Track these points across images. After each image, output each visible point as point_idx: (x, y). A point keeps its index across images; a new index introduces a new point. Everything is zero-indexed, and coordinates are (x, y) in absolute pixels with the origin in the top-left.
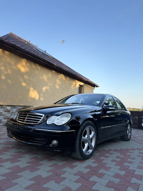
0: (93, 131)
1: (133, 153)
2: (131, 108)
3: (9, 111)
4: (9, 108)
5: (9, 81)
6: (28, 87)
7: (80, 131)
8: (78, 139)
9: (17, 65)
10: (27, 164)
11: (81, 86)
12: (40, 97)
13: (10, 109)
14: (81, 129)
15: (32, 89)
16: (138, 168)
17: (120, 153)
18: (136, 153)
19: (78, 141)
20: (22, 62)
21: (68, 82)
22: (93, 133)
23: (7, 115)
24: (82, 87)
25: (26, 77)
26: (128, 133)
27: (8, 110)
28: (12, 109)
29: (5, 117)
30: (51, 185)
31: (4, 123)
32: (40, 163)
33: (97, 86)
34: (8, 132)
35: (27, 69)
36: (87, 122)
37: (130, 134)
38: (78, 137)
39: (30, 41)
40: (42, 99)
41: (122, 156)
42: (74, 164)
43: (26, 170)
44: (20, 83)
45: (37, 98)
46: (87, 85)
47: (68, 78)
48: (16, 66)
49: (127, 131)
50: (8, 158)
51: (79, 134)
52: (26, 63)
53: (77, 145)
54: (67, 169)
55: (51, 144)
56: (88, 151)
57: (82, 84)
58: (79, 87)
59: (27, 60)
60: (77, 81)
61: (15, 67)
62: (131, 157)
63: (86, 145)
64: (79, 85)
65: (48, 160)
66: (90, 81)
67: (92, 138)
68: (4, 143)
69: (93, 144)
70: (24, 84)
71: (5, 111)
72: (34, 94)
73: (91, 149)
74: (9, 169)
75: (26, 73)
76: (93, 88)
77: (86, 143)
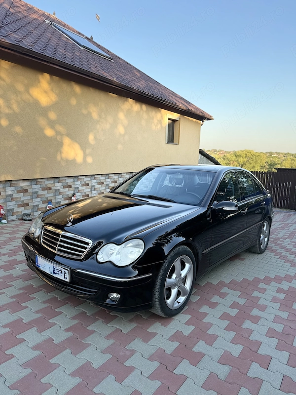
0: (188, 263)
1: (265, 290)
2: (282, 154)
3: (26, 191)
4: (24, 184)
5: (18, 129)
6: (58, 138)
7: (161, 271)
8: (158, 287)
9: (31, 91)
10: (66, 333)
11: (174, 121)
12: (85, 156)
13: (28, 186)
14: (163, 268)
15: (67, 141)
16: (267, 335)
17: (239, 293)
18: (272, 289)
19: (157, 290)
20: (39, 82)
21: (145, 116)
22: (187, 266)
23: (23, 199)
24: (176, 124)
25: (52, 116)
26: (263, 239)
27: (24, 188)
28: (31, 185)
29: (20, 203)
30: (108, 387)
31: (20, 213)
32: (89, 328)
33: (208, 119)
34: (27, 260)
35: (53, 97)
36: (175, 251)
37: (266, 239)
38: (158, 283)
39: (54, 14)
40: (90, 160)
41: (242, 301)
42: (151, 330)
43: (65, 350)
44: (41, 130)
45: (79, 159)
46: (187, 117)
47: (144, 107)
48: (29, 94)
49: (261, 235)
50: (32, 319)
51: (159, 277)
52: (49, 84)
53: (157, 297)
54: (137, 344)
55: (108, 298)
56: (178, 300)
57: (175, 116)
58: (169, 125)
59: (50, 77)
60: (163, 111)
61: (26, 96)
62: (261, 302)
63: (174, 292)
64: (169, 119)
65: (103, 320)
66: (193, 110)
67: (186, 277)
68: (22, 275)
69: (188, 285)
70: (49, 132)
71: (19, 192)
72: (72, 151)
73: (183, 296)
74: (35, 348)
75: (53, 107)
76: (199, 123)
77: (174, 288)
